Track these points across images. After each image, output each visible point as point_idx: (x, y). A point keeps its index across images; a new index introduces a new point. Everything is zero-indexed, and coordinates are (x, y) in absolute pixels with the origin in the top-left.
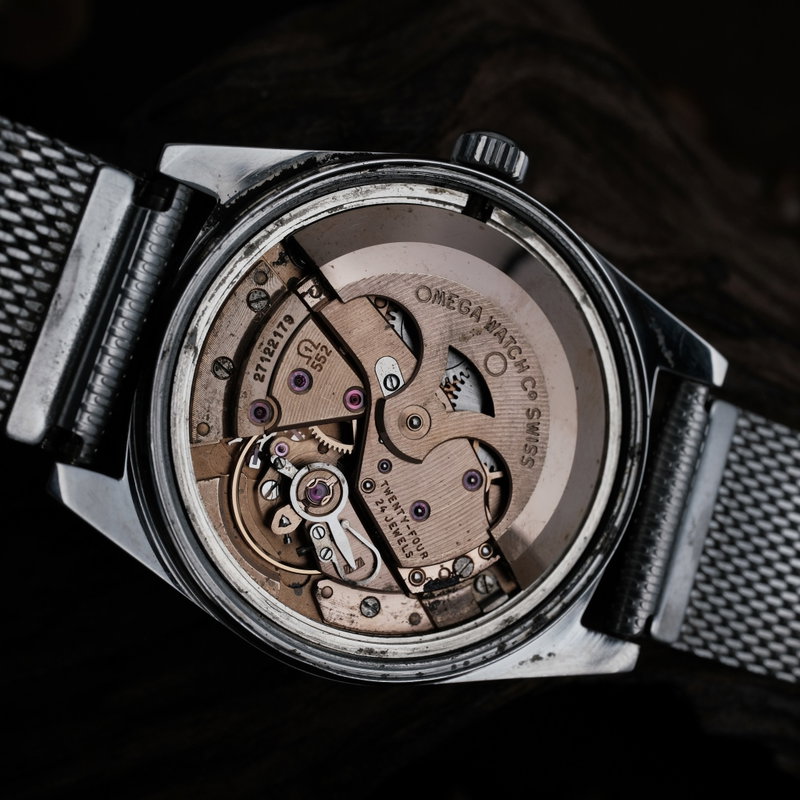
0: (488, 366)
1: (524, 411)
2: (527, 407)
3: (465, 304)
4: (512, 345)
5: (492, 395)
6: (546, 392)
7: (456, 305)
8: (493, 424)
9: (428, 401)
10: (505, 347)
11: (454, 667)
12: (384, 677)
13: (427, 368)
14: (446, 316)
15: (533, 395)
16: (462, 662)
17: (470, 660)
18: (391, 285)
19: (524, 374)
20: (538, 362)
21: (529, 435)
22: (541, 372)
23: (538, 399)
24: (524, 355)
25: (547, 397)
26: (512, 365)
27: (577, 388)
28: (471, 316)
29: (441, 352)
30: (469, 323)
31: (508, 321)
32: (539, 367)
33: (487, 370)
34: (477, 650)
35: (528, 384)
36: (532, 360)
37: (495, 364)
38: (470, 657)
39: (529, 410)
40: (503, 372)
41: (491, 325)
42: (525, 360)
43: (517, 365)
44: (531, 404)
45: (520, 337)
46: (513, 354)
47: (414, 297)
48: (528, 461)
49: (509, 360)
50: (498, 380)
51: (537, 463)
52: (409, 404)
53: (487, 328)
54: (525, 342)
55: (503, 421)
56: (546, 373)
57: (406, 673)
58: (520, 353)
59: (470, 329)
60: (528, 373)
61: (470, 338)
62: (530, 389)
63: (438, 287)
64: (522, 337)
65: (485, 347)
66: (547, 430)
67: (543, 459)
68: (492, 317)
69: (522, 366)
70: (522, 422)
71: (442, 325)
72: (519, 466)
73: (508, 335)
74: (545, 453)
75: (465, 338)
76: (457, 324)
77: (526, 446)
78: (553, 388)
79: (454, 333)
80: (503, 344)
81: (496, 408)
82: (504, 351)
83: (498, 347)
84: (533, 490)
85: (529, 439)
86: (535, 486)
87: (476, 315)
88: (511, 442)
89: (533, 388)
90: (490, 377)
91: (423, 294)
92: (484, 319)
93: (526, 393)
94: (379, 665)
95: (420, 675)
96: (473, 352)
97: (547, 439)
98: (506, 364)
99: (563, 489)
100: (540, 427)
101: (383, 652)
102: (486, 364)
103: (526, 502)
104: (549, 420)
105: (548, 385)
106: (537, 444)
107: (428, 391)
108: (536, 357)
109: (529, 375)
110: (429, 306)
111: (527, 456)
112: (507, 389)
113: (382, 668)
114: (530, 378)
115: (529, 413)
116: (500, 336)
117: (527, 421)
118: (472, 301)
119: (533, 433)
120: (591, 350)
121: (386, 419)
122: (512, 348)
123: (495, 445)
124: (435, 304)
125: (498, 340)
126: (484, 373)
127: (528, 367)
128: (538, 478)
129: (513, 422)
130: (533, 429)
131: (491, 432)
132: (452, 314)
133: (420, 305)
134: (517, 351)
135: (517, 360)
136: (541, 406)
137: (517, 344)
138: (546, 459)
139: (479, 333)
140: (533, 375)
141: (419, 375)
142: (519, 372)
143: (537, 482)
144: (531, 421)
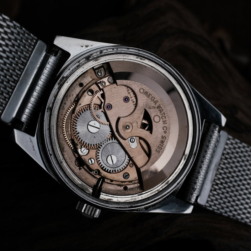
0: (155, 119)
1: (161, 136)
2: (163, 135)
3: (153, 98)
4: (163, 115)
5: (153, 128)
6: (169, 133)
7: (150, 97)
8: (150, 136)
9: (133, 122)
10: (161, 115)
11: (117, 49)
12: (139, 50)
13: (136, 113)
14: (146, 99)
15: (165, 132)
16: (114, 50)
17: (112, 50)
18: (133, 85)
19: (164, 125)
20: (170, 123)
21: (160, 143)
22: (170, 126)
23: (166, 134)
24: (166, 119)
25: (169, 134)
26: (162, 121)
27: (179, 135)
28: (154, 102)
29: (142, 110)
30: (153, 104)
31: (164, 108)
32: (170, 124)
33: (154, 120)
34: (109, 53)
35: (165, 128)
36: (168, 122)
37: (157, 119)
38: (111, 51)
39: (163, 136)
40: (158, 122)
41: (159, 107)
42: (166, 121)
43: (163, 121)
44: (164, 135)
45: (166, 114)
46: (163, 118)
47: (139, 91)
48: (158, 151)
49: (161, 119)
50: (156, 124)
51: (160, 153)
52: (127, 121)
53: (157, 107)
54: (167, 116)
55: (154, 136)
56: (171, 127)
57: (132, 50)
58: (165, 118)
59: (152, 106)
60: (166, 125)
61: (152, 108)
62: (165, 130)
63: (147, 90)
64: (167, 114)
65: (155, 113)
66: (167, 144)
67: (163, 152)
68: (160, 105)
69: (164, 122)
70: (160, 139)
71: (145, 102)
72: (155, 152)
73: (163, 112)
74: (164, 151)
75: (150, 108)
76: (149, 103)
77: (159, 146)
78: (172, 132)
79: (147, 105)
80: (161, 114)
81: (153, 132)
82: (161, 116)
83: (159, 114)
84: (157, 161)
85: (160, 145)
86: (158, 160)
87: (156, 102)
88: (155, 144)
89: (166, 130)
90: (154, 122)
91: (142, 91)
92: (157, 105)
93: (164, 131)
94: (140, 55)
95: (128, 49)
96: (151, 113)
97: (166, 147)
98: (160, 120)
99: (166, 164)
100: (164, 142)
101: (137, 58)
102: (154, 118)
103: (154, 163)
104: (168, 141)
105: (171, 131)
106: (162, 147)
107: (134, 120)
108: (169, 121)
109: (166, 126)
110: (142, 95)
111: (158, 150)
112: (158, 127)
113: (139, 53)
114: (166, 127)
115: (163, 137)
116: (161, 111)
117: (161, 139)
118: (155, 98)
119: (162, 143)
120: (186, 126)
121: (119, 123)
122: (163, 116)
123: (150, 142)
124: (144, 95)
125: (160, 112)
126: (153, 120)
127: (166, 123)
128: (159, 157)
129: (157, 138)
130: (162, 142)
131: (149, 139)
132: (148, 100)
133: (140, 93)
134: (164, 117)
135: (164, 120)
136: (167, 136)
137: (165, 115)
138: (164, 153)
139: (155, 108)
140: (167, 126)
141: (133, 114)
142: (163, 124)
143: (159, 158)
144: (162, 140)
